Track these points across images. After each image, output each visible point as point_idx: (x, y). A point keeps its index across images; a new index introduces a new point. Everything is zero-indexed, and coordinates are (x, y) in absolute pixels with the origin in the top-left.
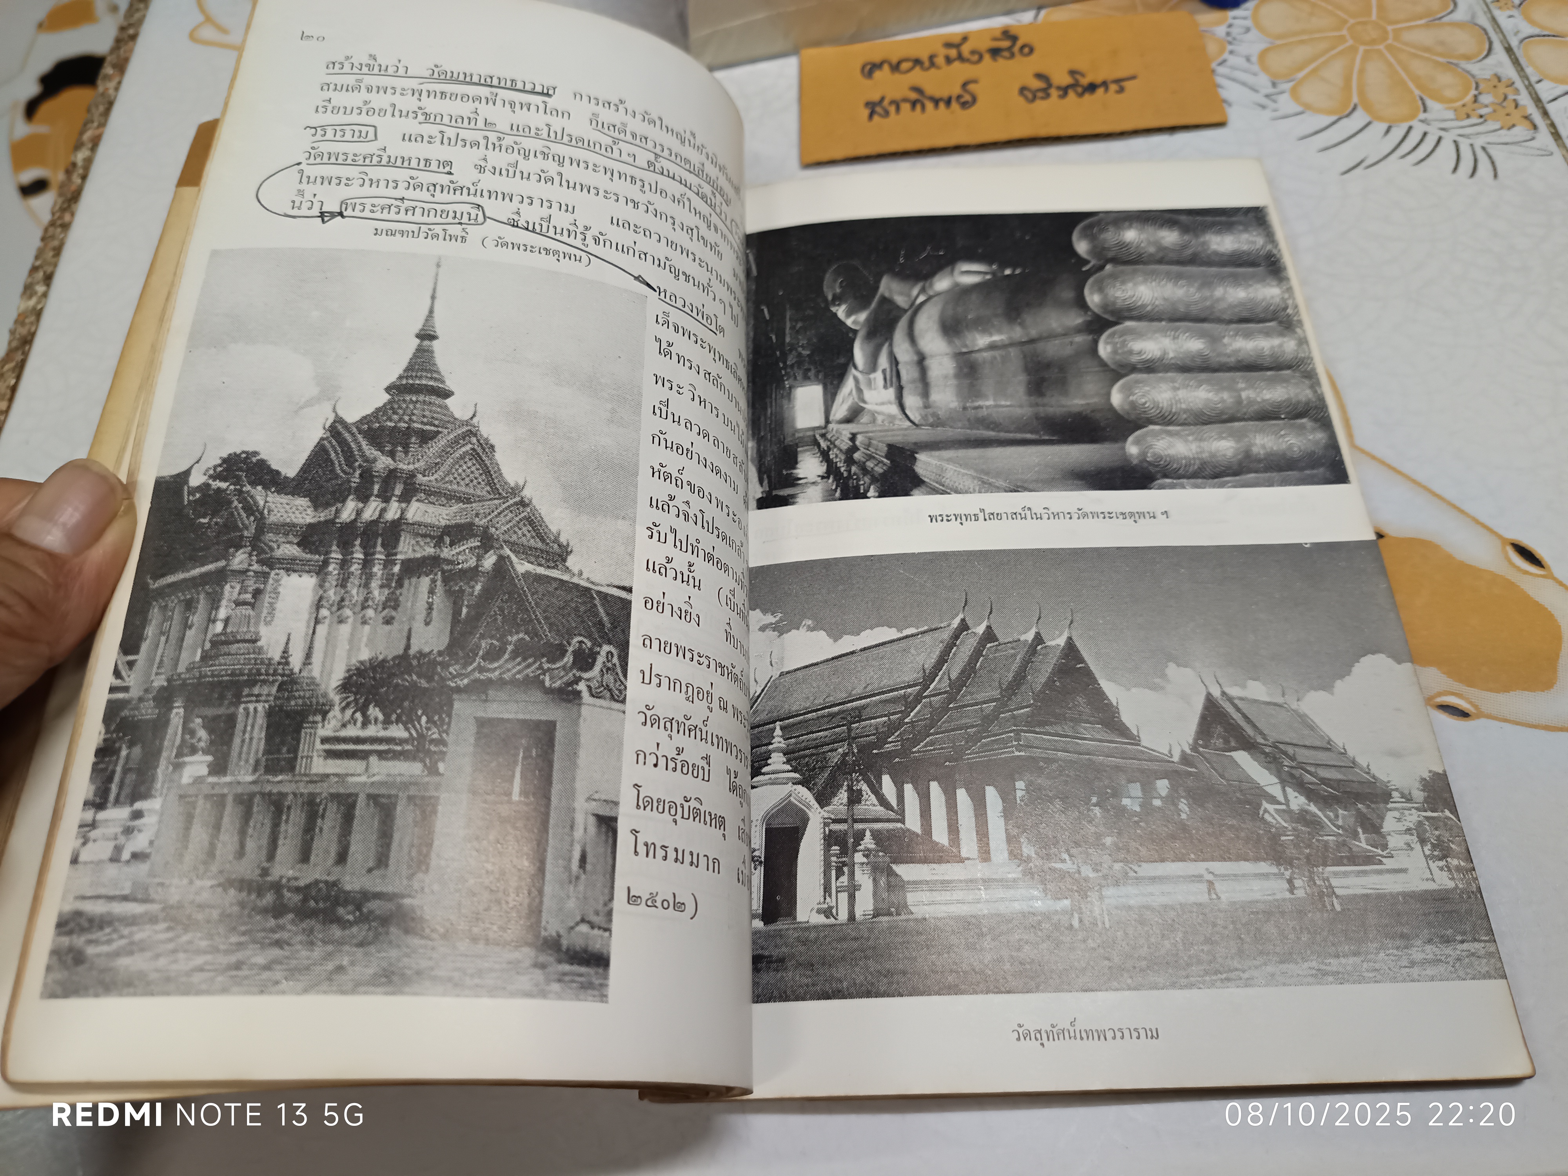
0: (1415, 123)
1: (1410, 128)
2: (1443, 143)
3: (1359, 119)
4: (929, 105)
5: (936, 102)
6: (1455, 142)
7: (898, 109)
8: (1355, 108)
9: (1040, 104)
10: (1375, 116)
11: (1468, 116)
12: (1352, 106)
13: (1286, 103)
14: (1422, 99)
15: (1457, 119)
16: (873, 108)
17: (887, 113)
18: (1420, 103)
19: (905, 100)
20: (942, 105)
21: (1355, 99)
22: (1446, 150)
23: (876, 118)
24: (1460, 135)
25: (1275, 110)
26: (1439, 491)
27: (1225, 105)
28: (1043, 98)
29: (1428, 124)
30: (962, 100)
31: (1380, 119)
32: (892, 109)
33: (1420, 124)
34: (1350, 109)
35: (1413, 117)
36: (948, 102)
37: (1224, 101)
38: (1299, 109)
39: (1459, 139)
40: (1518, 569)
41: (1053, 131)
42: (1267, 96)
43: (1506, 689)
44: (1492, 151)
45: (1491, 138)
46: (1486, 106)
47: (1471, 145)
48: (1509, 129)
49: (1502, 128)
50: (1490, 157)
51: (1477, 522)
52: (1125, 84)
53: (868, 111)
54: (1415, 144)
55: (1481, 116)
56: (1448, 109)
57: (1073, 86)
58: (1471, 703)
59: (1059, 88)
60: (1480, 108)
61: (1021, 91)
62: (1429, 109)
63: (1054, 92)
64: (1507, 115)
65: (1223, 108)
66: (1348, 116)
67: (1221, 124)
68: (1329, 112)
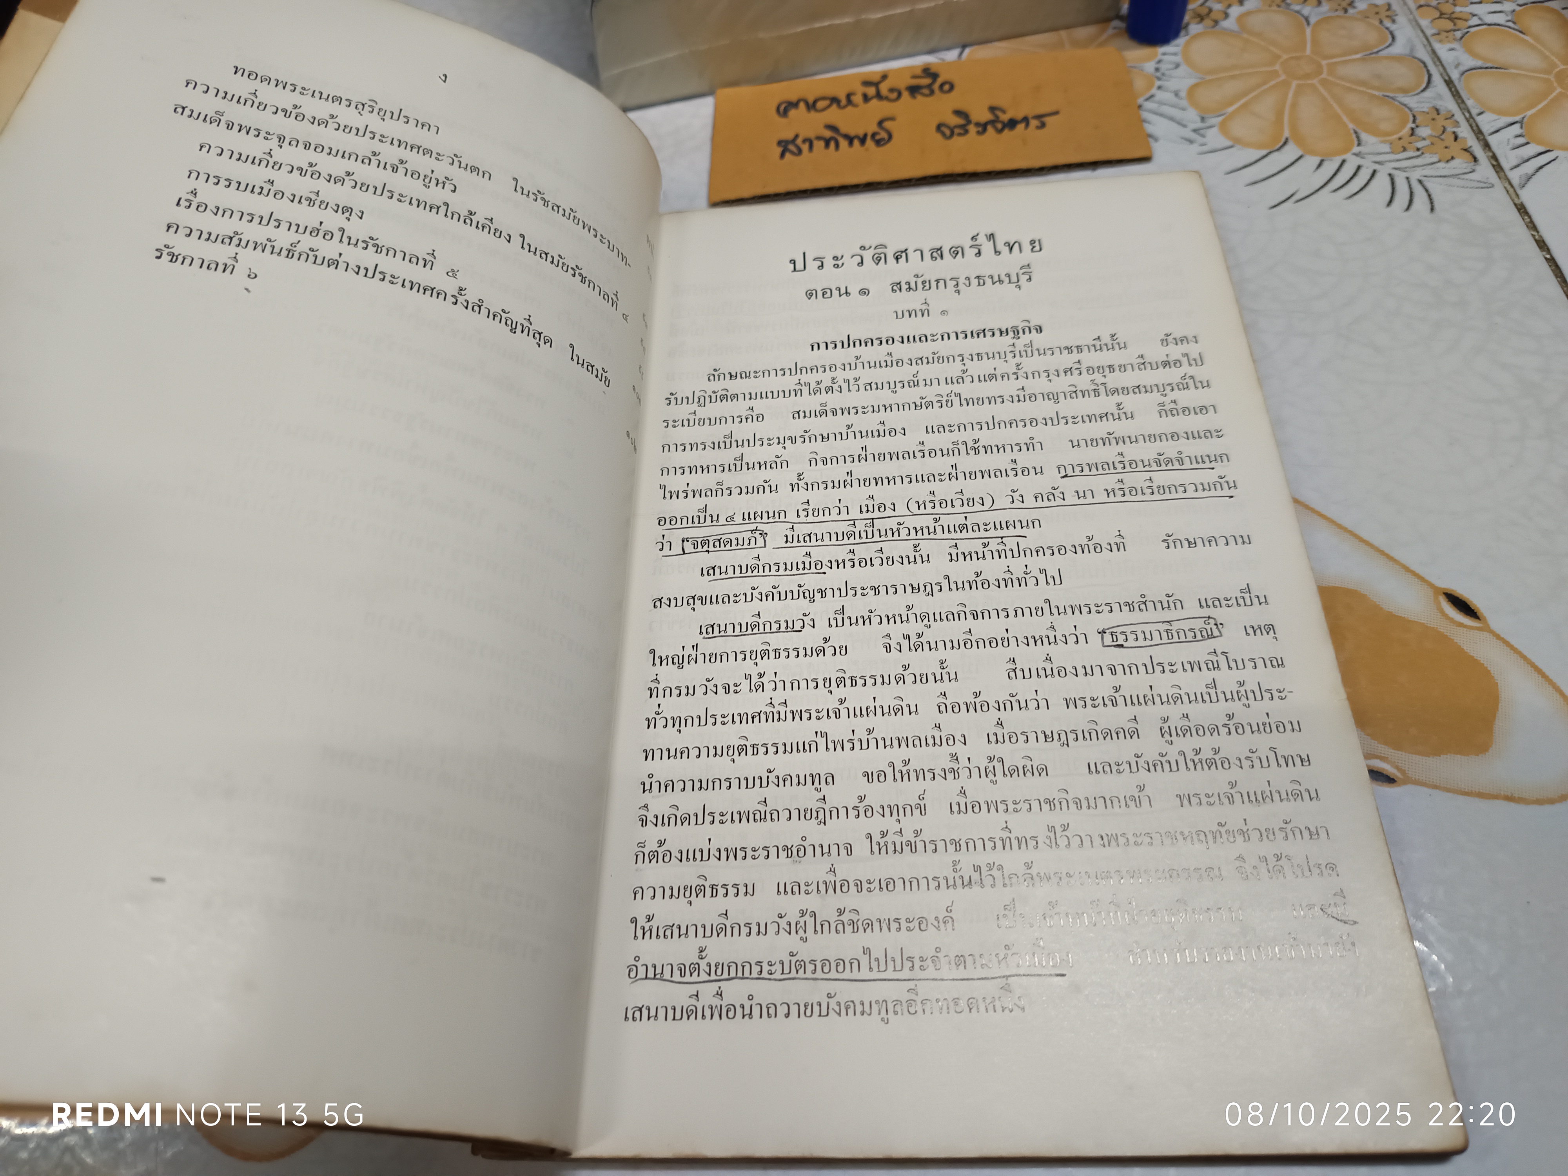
0: (1348, 156)
1: (1344, 162)
2: (1378, 176)
3: (1290, 152)
4: (844, 143)
5: (850, 140)
6: (1390, 175)
7: (811, 148)
8: (1285, 143)
9: (957, 141)
10: (1308, 151)
11: (1405, 149)
12: (1283, 140)
13: (1214, 138)
14: (1356, 132)
15: (1392, 153)
16: (786, 146)
17: (800, 151)
18: (1354, 136)
19: (819, 138)
20: (856, 142)
21: (1286, 133)
22: (1381, 184)
23: (788, 155)
24: (1395, 169)
25: (1202, 145)
26: (1365, 537)
27: (1150, 140)
28: (960, 135)
29: (1362, 158)
30: (877, 137)
31: (1313, 153)
32: (805, 147)
33: (1354, 157)
34: (1281, 143)
35: (1347, 150)
36: (863, 141)
37: (1150, 136)
38: (1229, 143)
39: (1395, 173)
40: (1452, 620)
41: (970, 168)
42: (1195, 131)
43: (1436, 752)
44: (1429, 184)
45: (1428, 171)
46: (1424, 139)
47: (1407, 178)
48: (1448, 161)
49: (1439, 161)
50: (1427, 190)
51: (1407, 569)
52: (1047, 120)
53: (779, 150)
54: (1348, 178)
55: (1418, 149)
56: (1382, 142)
57: (992, 122)
58: (1397, 768)
59: (977, 124)
60: (1417, 141)
61: (939, 127)
62: (1363, 143)
63: (972, 129)
64: (1446, 147)
65: (1148, 143)
66: (1278, 150)
67: (1146, 159)
68: (1259, 147)
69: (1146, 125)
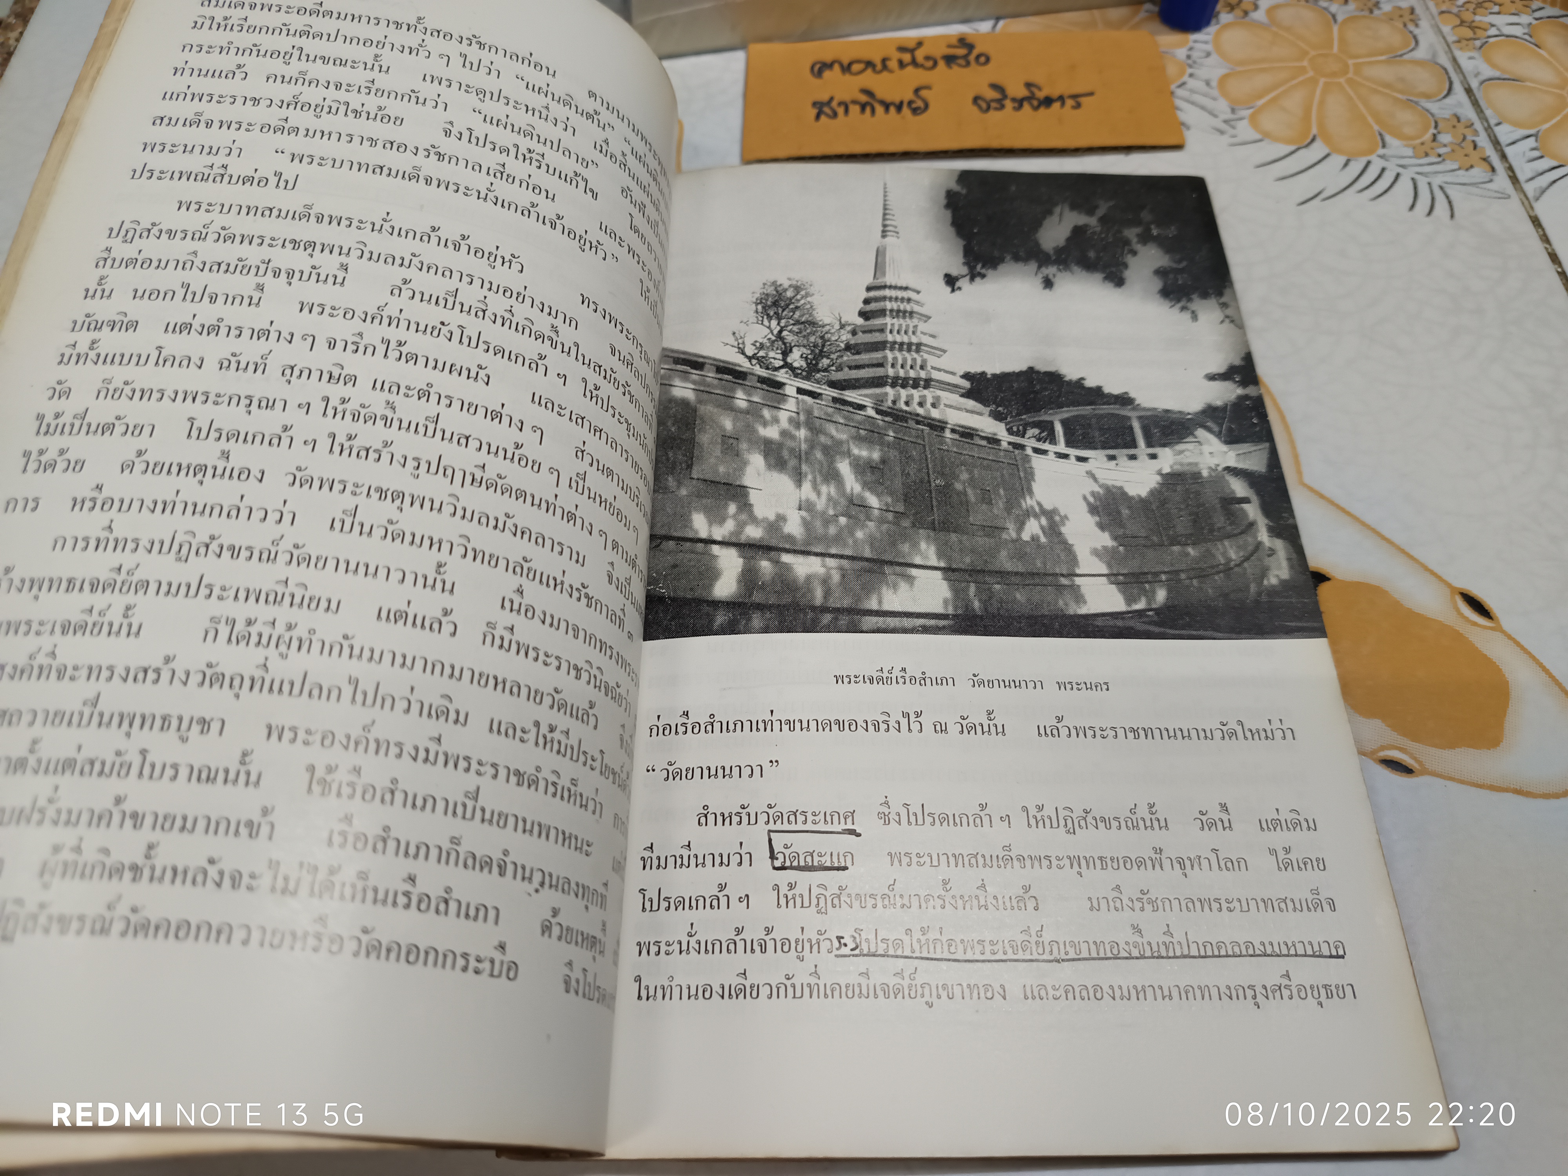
0: (1373, 158)
1: (1369, 163)
2: (1401, 179)
3: (1318, 150)
4: (880, 109)
5: (887, 106)
6: (1413, 179)
7: (847, 111)
8: (1313, 140)
9: (994, 116)
10: (1334, 149)
11: (1427, 155)
12: (1311, 137)
13: (1245, 130)
14: (1381, 135)
15: (1415, 157)
16: (822, 108)
17: (835, 115)
18: (1379, 138)
19: (854, 102)
20: (892, 109)
21: (1314, 131)
22: (1404, 187)
23: (823, 118)
24: (1418, 173)
25: (1234, 136)
26: (1388, 536)
27: (1182, 127)
28: (996, 109)
29: (1387, 160)
30: (914, 106)
31: (1339, 152)
32: (841, 111)
33: (1379, 159)
34: (1309, 140)
35: (1371, 152)
36: (899, 107)
37: (1183, 124)
38: (1258, 136)
39: (1418, 177)
40: (1467, 620)
41: (1006, 143)
42: (1226, 122)
43: (1452, 745)
44: (1452, 191)
45: (1449, 178)
46: (1445, 146)
47: (1429, 184)
48: (1467, 170)
49: (1459, 169)
50: (1447, 197)
51: (1426, 569)
52: (1083, 100)
53: (815, 111)
54: (1372, 179)
55: (1439, 156)
56: (1406, 146)
57: (1029, 99)
58: (1415, 759)
59: (1014, 100)
60: (1439, 147)
61: (976, 100)
62: (1387, 146)
63: (1008, 104)
64: (1466, 155)
65: (1181, 131)
66: (1306, 147)
67: (1178, 147)
68: (1288, 142)
69: (1179, 113)
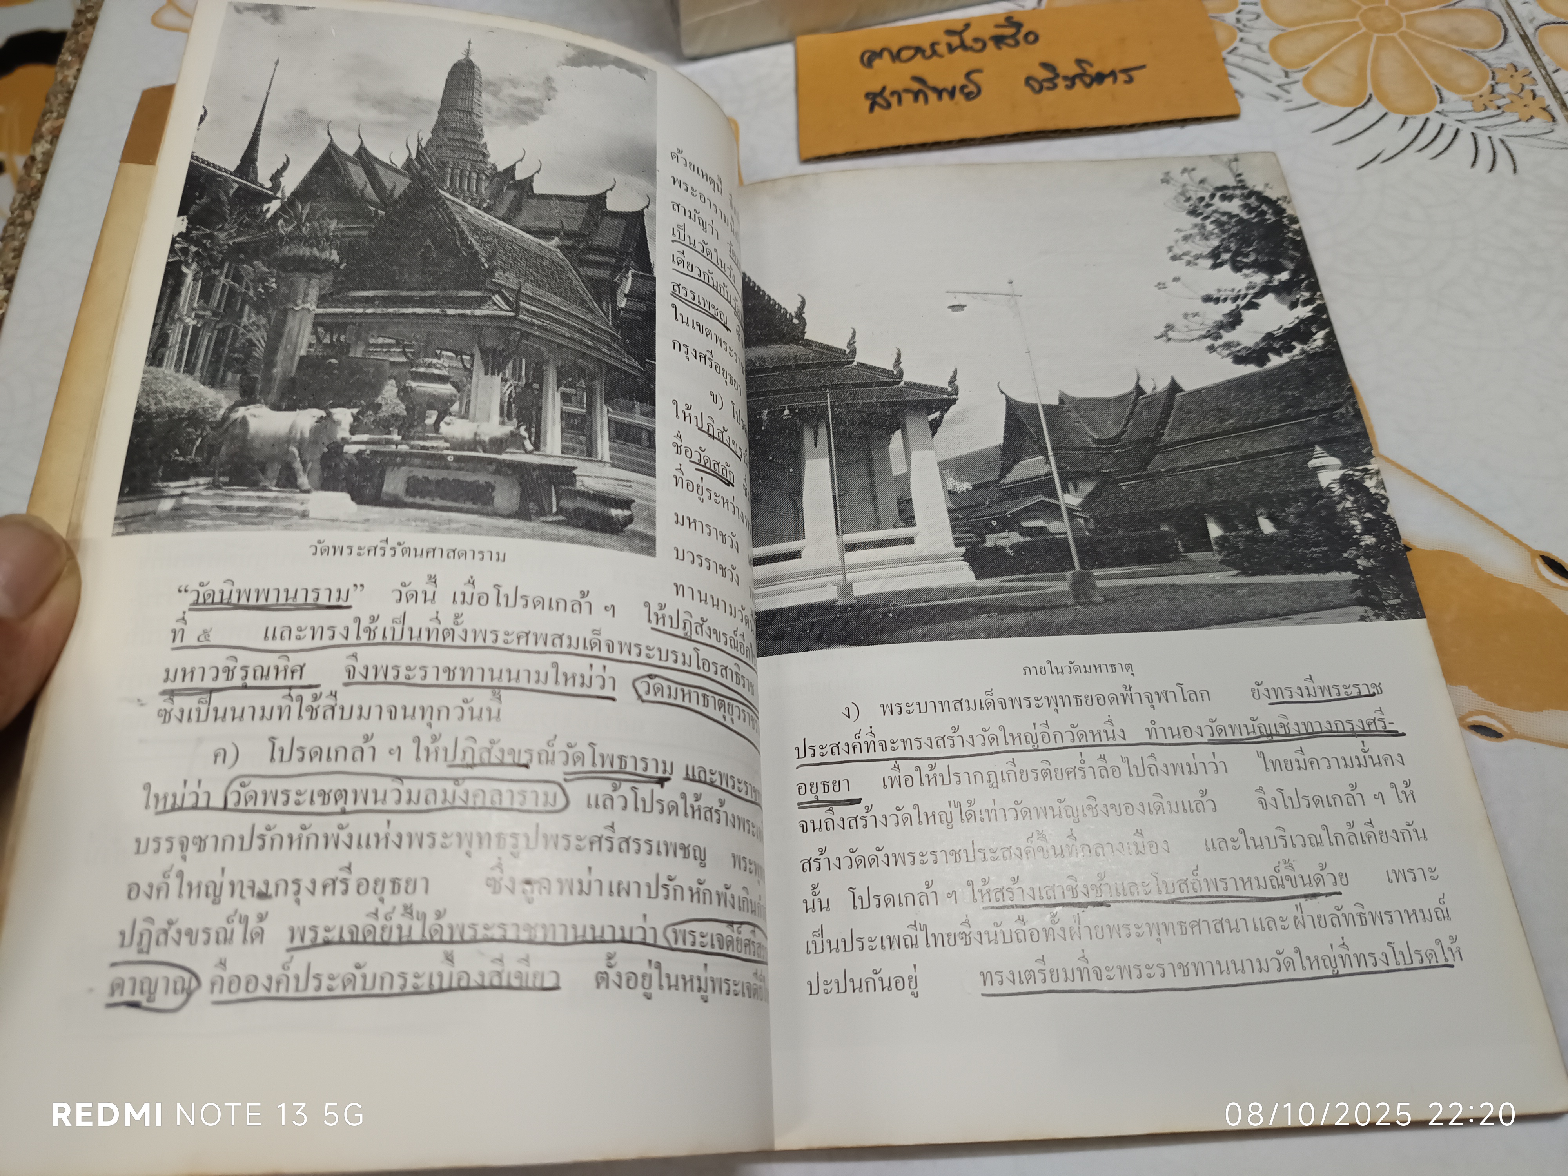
0: (1431, 114)
1: (1427, 119)
2: (1461, 135)
3: (1374, 110)
4: (933, 96)
5: (939, 93)
6: (1473, 134)
7: (900, 101)
8: (1369, 100)
9: (1047, 95)
10: (1391, 107)
11: (1485, 107)
12: (1367, 97)
13: (1299, 94)
14: (1438, 90)
15: (1474, 111)
16: (875, 99)
17: (889, 105)
18: (1436, 93)
19: (907, 91)
20: (945, 96)
21: (1370, 90)
22: (1464, 143)
23: (877, 108)
24: (1478, 127)
25: (1288, 101)
26: (1465, 501)
27: (1237, 96)
28: (1049, 89)
29: (1446, 116)
30: (966, 91)
31: (1397, 111)
32: (894, 100)
33: (1437, 115)
34: (1365, 100)
35: (1429, 108)
36: (952, 94)
37: (1237, 92)
38: (1314, 100)
39: (1478, 132)
40: (1548, 582)
41: (1060, 125)
42: (1280, 86)
44: (1513, 144)
45: (1510, 130)
46: (1504, 97)
47: (1490, 138)
48: (1527, 120)
49: (1520, 120)
50: (1509, 150)
51: (1505, 533)
52: (1135, 74)
53: (868, 103)
54: (1432, 137)
55: (1499, 108)
56: (1464, 99)
57: (1080, 76)
59: (1066, 78)
60: (1497, 99)
61: (1028, 81)
62: (1445, 100)
63: (1061, 83)
64: (1525, 106)
65: (1236, 100)
66: (1362, 107)
67: (1234, 117)
68: (1344, 104)
69: (1232, 81)
